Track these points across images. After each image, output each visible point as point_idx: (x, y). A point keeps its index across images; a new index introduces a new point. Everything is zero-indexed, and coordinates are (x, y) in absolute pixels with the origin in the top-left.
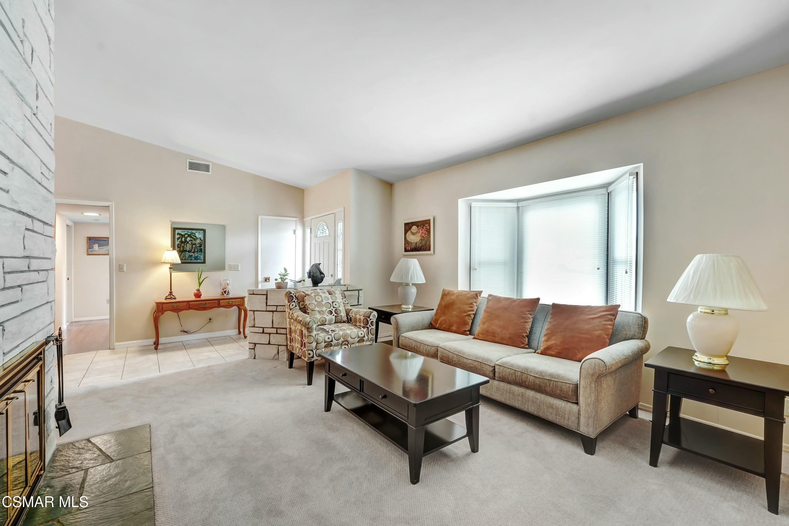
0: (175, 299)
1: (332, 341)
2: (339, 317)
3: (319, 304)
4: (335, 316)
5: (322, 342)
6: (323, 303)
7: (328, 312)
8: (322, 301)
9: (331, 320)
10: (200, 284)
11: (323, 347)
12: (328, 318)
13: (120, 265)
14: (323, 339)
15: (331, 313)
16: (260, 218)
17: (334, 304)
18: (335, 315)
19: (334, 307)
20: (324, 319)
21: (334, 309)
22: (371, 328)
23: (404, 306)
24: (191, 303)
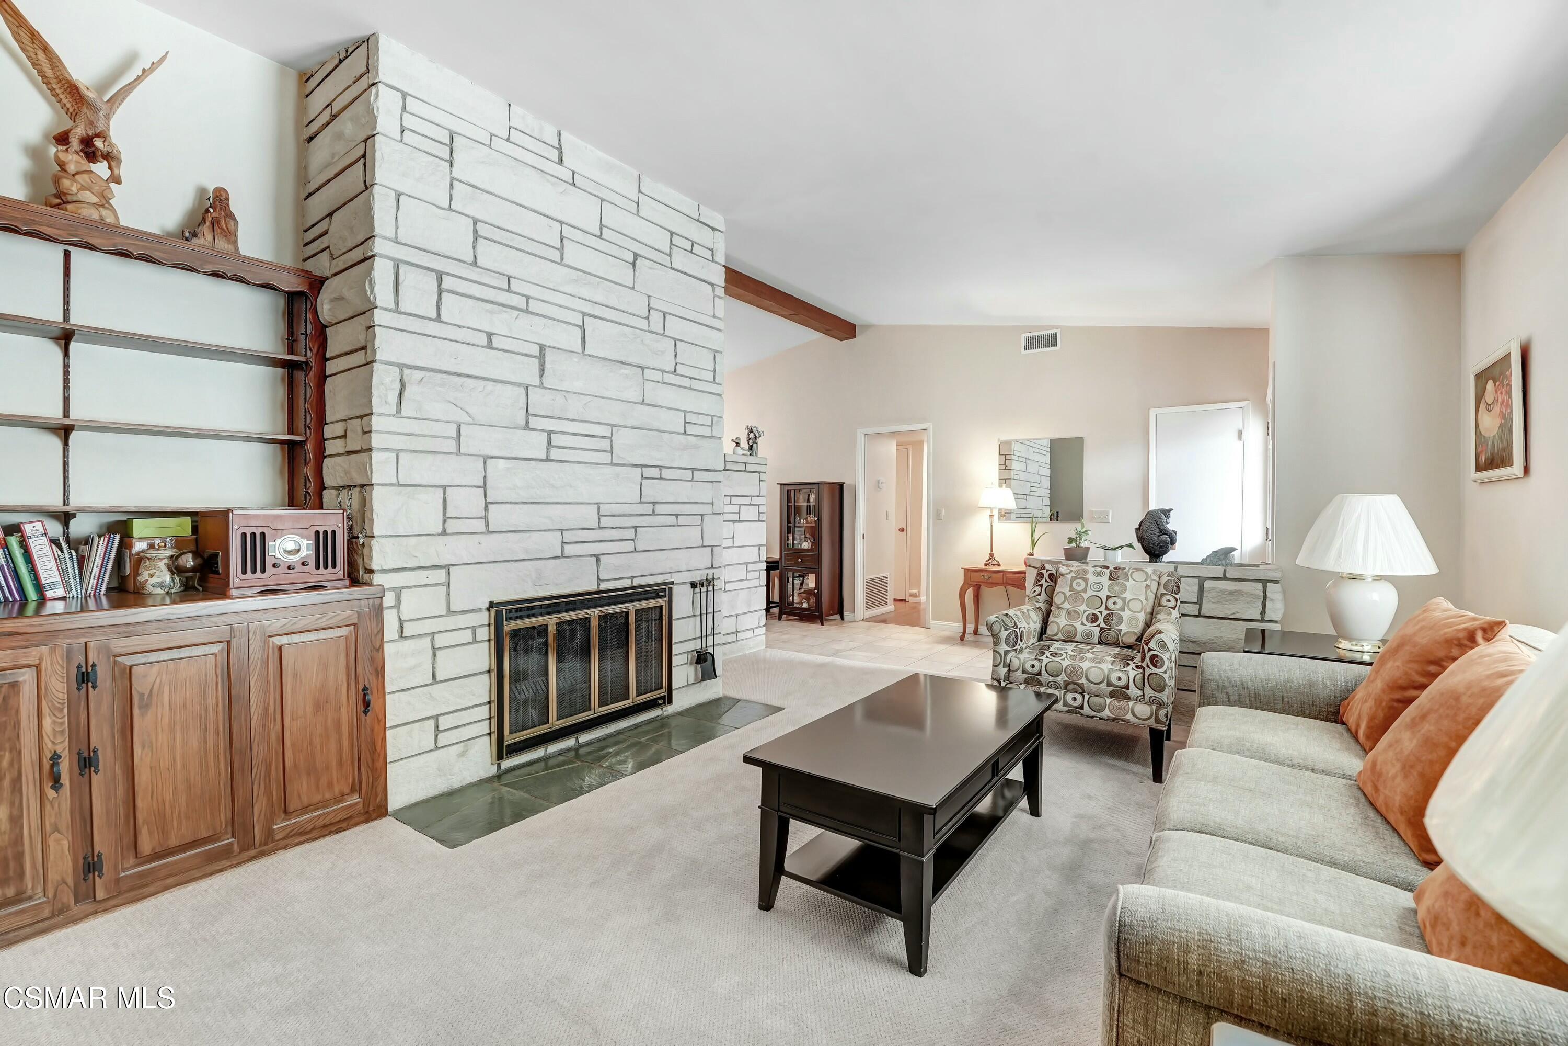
0: (999, 565)
1: (1039, 674)
2: (1112, 633)
3: (1076, 595)
4: (1101, 629)
5: (1018, 669)
6: (1086, 596)
7: (1087, 617)
8: (1085, 591)
9: (1089, 634)
10: (1034, 545)
11: (1022, 681)
12: (1080, 628)
13: (937, 510)
14: (1020, 665)
15: (1094, 619)
16: (1153, 413)
17: (1111, 601)
18: (1102, 625)
19: (1107, 608)
20: (1073, 629)
21: (1105, 613)
22: (1152, 672)
23: (1344, 644)
24: (1008, 575)
